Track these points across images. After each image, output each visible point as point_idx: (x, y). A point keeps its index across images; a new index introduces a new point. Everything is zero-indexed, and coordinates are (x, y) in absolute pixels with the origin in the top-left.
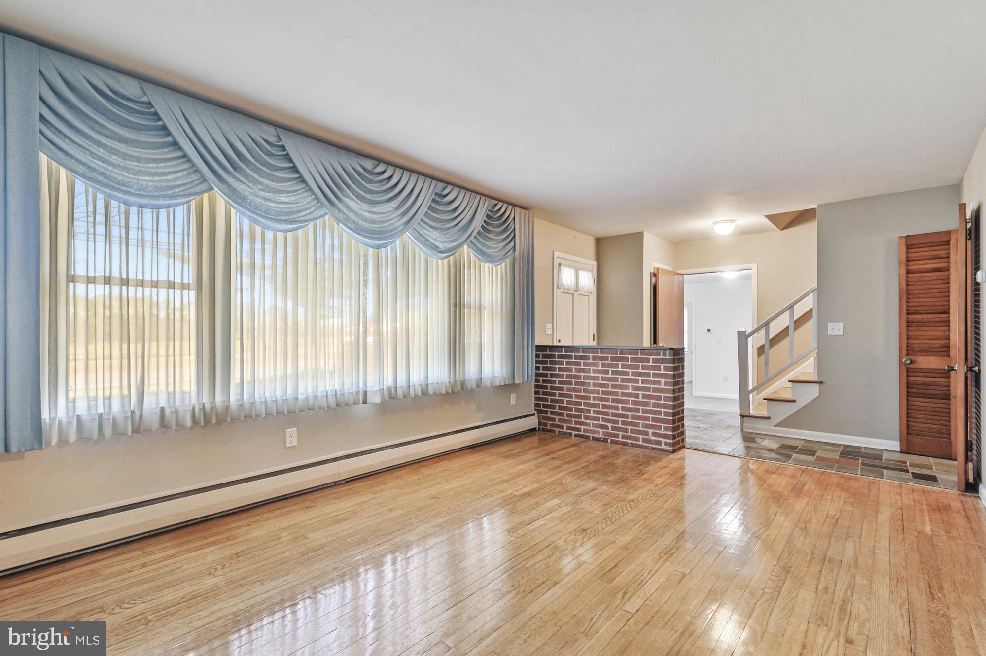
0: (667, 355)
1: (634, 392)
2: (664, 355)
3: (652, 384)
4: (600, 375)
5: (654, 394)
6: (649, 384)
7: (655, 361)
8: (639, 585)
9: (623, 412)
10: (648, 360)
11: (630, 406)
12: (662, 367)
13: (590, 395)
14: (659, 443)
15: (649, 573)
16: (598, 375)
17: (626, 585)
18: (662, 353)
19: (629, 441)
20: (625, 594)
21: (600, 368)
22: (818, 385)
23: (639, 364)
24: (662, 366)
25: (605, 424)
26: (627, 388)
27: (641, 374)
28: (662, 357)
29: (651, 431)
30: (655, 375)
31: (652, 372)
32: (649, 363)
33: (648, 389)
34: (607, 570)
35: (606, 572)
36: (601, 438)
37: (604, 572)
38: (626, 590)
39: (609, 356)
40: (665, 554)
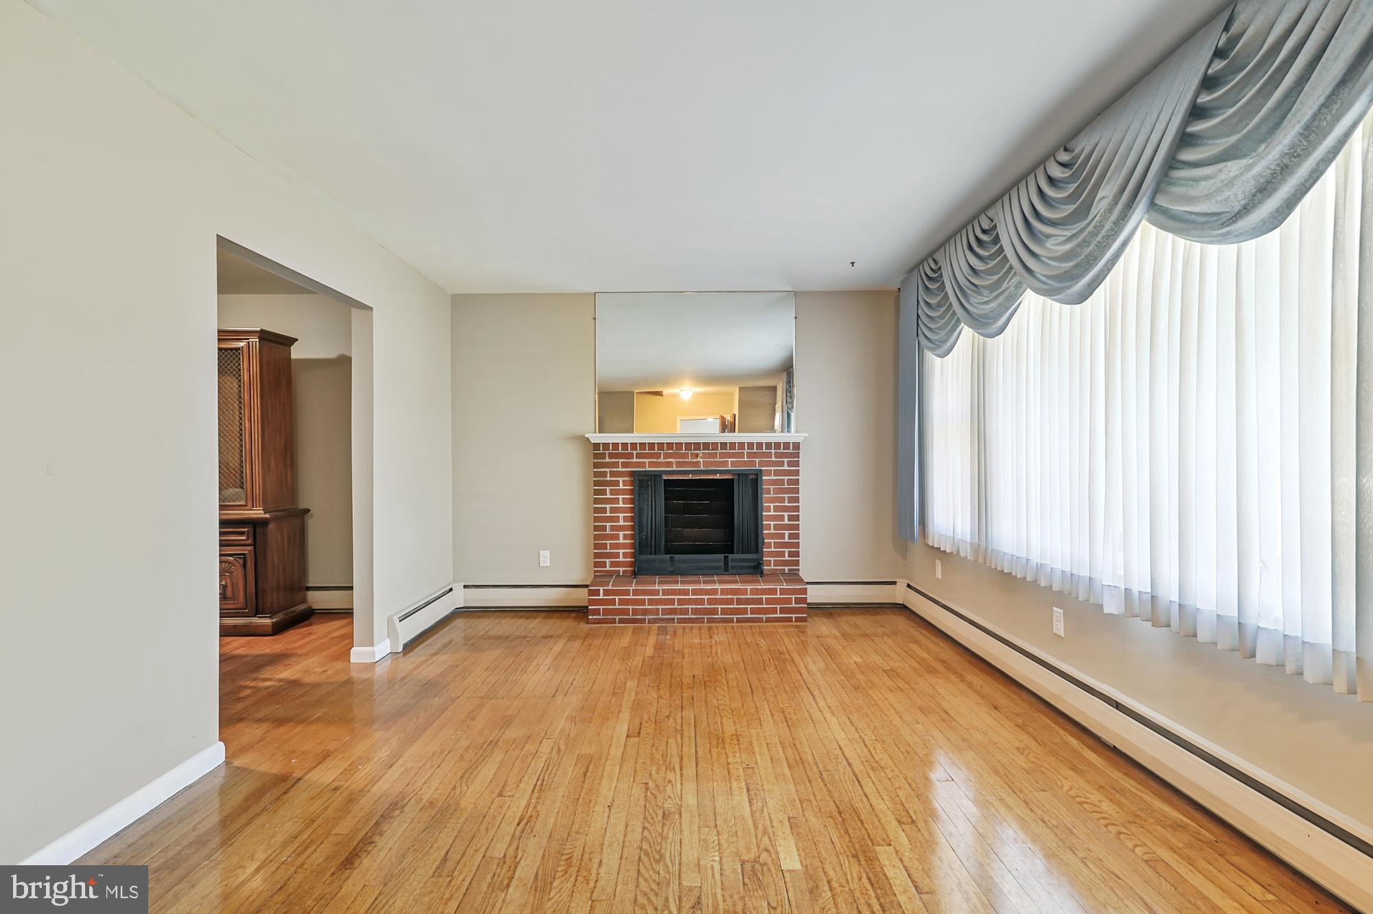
8: (549, 764)
15: (543, 780)
17: (562, 759)
20: (559, 751)
34: (591, 767)
35: (590, 763)
37: (593, 762)
38: (559, 755)
40: (531, 816)
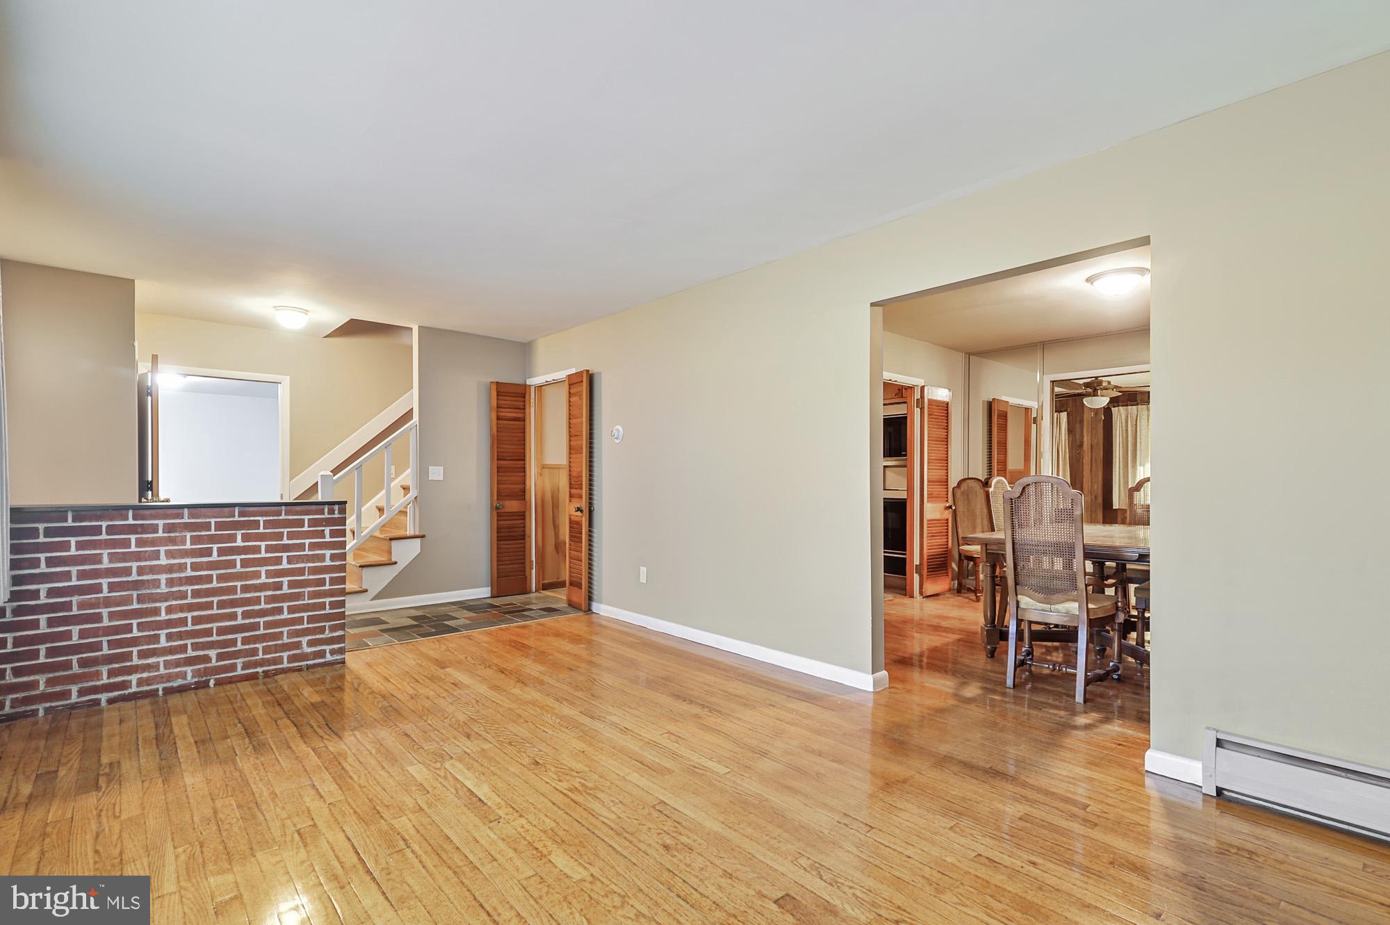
0: (336, 512)
1: (271, 580)
2: (331, 512)
3: (308, 561)
4: (189, 561)
5: (311, 577)
6: (303, 562)
7: (313, 523)
9: (247, 621)
10: (300, 523)
11: (263, 606)
12: (327, 532)
13: (157, 605)
14: (321, 654)
16: (183, 561)
18: (326, 510)
19: (260, 670)
21: (188, 546)
22: (419, 540)
23: (282, 530)
24: (327, 530)
25: (201, 653)
26: (257, 575)
27: (286, 548)
28: (326, 516)
29: (304, 640)
30: (313, 546)
31: (307, 541)
32: (303, 526)
33: (301, 572)
36: (191, 684)
39: (213, 521)
